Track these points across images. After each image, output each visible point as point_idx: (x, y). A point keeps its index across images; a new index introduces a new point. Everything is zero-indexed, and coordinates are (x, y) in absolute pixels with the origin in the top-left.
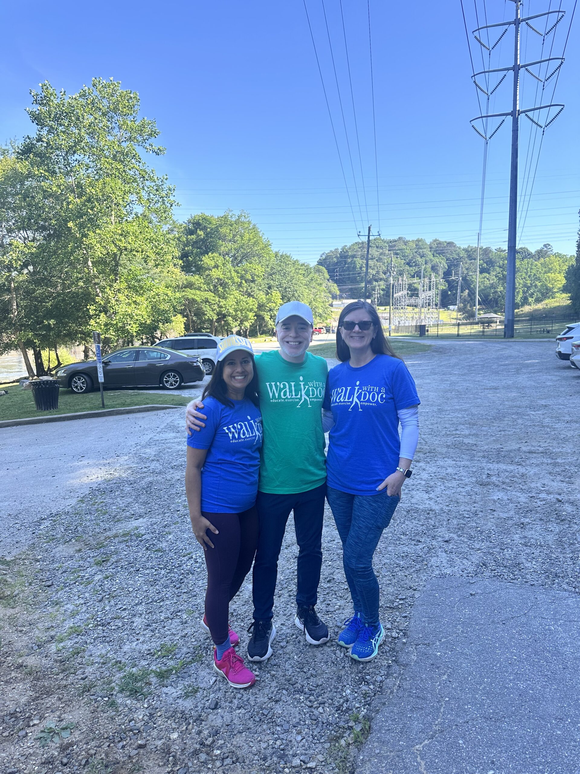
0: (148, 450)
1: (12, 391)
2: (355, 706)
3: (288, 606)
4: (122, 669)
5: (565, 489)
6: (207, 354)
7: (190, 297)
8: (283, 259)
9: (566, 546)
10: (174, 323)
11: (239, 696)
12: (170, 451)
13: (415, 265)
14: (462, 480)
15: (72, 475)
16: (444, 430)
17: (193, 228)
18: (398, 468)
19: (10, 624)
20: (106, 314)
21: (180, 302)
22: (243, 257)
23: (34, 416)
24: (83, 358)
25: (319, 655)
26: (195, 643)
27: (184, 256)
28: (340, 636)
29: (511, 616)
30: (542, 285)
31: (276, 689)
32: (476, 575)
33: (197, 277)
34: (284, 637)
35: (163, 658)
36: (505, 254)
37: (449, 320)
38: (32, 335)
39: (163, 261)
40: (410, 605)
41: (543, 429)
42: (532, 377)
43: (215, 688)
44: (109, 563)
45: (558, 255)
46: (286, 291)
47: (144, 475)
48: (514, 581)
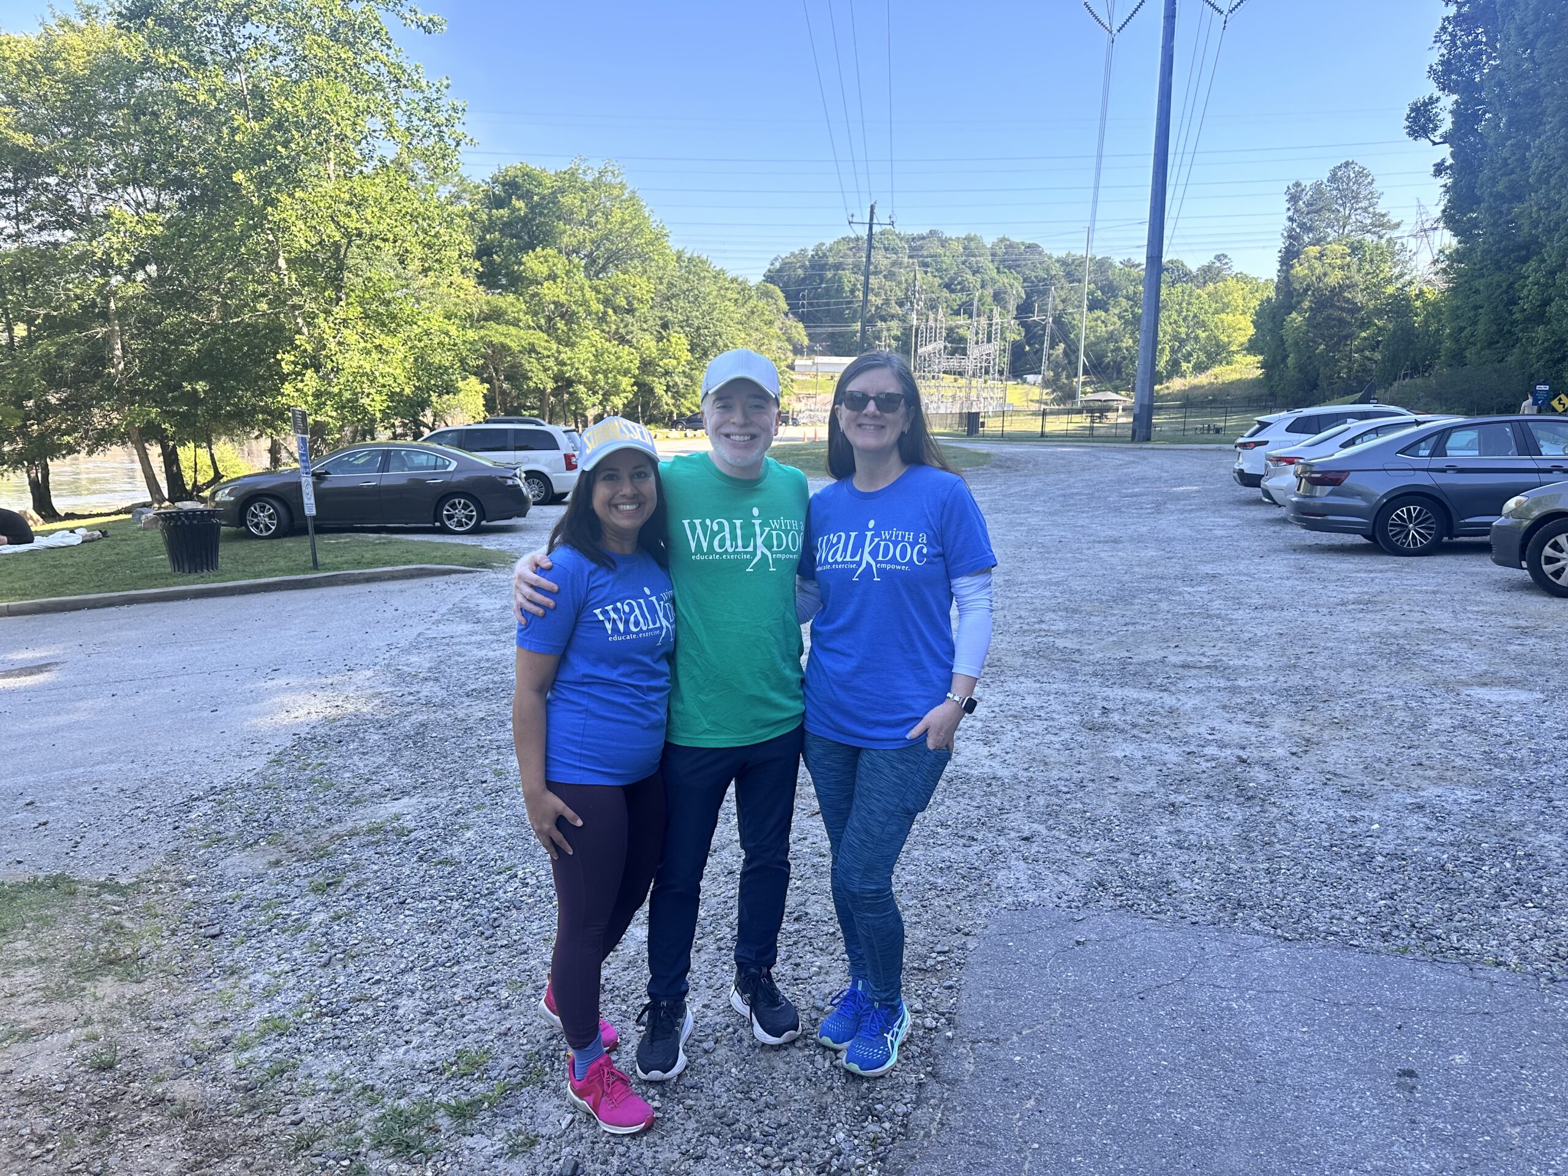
0: (414, 659)
1: (116, 532)
2: (854, 1162)
3: (716, 970)
4: (377, 1102)
5: (1253, 739)
6: (536, 461)
7: (495, 341)
8: (693, 266)
9: (1256, 848)
10: (461, 395)
11: (622, 1149)
12: (462, 660)
13: (962, 290)
14: (1053, 719)
15: (254, 708)
16: (1018, 621)
17: (503, 194)
18: (949, 695)
19: (132, 1015)
20: (317, 371)
21: (476, 351)
22: (609, 258)
23: (167, 586)
24: (268, 466)
25: (781, 1065)
26: (529, 1046)
27: (483, 252)
28: (823, 1028)
29: (1154, 985)
30: (1208, 337)
31: (697, 1135)
32: (1085, 904)
33: (511, 297)
34: (709, 1031)
35: (461, 1077)
36: (1141, 272)
37: (1025, 404)
38: (157, 413)
39: (439, 261)
40: (959, 964)
41: (1209, 621)
42: (1185, 519)
43: (572, 1136)
44: (340, 889)
45: (1241, 278)
46: (699, 335)
47: (409, 709)
48: (1158, 916)
